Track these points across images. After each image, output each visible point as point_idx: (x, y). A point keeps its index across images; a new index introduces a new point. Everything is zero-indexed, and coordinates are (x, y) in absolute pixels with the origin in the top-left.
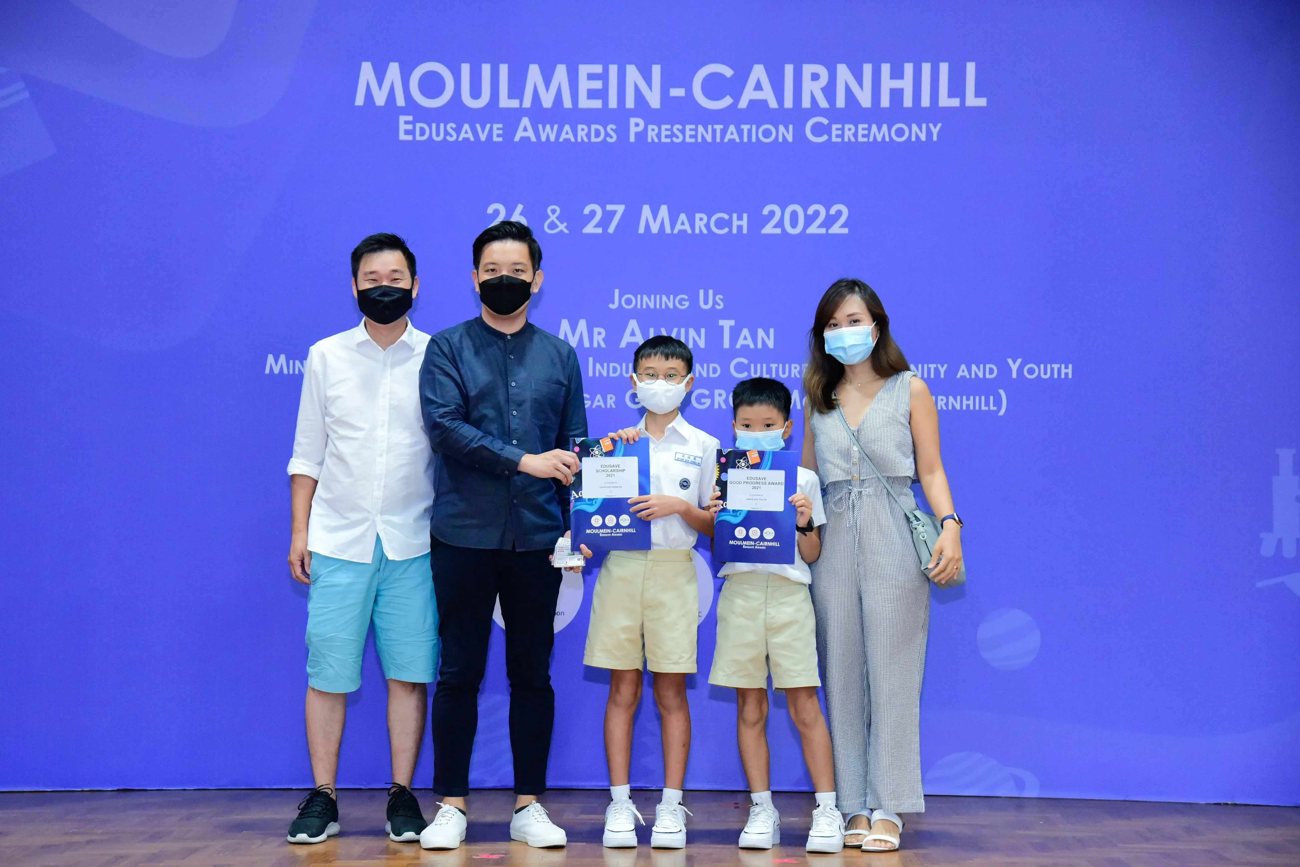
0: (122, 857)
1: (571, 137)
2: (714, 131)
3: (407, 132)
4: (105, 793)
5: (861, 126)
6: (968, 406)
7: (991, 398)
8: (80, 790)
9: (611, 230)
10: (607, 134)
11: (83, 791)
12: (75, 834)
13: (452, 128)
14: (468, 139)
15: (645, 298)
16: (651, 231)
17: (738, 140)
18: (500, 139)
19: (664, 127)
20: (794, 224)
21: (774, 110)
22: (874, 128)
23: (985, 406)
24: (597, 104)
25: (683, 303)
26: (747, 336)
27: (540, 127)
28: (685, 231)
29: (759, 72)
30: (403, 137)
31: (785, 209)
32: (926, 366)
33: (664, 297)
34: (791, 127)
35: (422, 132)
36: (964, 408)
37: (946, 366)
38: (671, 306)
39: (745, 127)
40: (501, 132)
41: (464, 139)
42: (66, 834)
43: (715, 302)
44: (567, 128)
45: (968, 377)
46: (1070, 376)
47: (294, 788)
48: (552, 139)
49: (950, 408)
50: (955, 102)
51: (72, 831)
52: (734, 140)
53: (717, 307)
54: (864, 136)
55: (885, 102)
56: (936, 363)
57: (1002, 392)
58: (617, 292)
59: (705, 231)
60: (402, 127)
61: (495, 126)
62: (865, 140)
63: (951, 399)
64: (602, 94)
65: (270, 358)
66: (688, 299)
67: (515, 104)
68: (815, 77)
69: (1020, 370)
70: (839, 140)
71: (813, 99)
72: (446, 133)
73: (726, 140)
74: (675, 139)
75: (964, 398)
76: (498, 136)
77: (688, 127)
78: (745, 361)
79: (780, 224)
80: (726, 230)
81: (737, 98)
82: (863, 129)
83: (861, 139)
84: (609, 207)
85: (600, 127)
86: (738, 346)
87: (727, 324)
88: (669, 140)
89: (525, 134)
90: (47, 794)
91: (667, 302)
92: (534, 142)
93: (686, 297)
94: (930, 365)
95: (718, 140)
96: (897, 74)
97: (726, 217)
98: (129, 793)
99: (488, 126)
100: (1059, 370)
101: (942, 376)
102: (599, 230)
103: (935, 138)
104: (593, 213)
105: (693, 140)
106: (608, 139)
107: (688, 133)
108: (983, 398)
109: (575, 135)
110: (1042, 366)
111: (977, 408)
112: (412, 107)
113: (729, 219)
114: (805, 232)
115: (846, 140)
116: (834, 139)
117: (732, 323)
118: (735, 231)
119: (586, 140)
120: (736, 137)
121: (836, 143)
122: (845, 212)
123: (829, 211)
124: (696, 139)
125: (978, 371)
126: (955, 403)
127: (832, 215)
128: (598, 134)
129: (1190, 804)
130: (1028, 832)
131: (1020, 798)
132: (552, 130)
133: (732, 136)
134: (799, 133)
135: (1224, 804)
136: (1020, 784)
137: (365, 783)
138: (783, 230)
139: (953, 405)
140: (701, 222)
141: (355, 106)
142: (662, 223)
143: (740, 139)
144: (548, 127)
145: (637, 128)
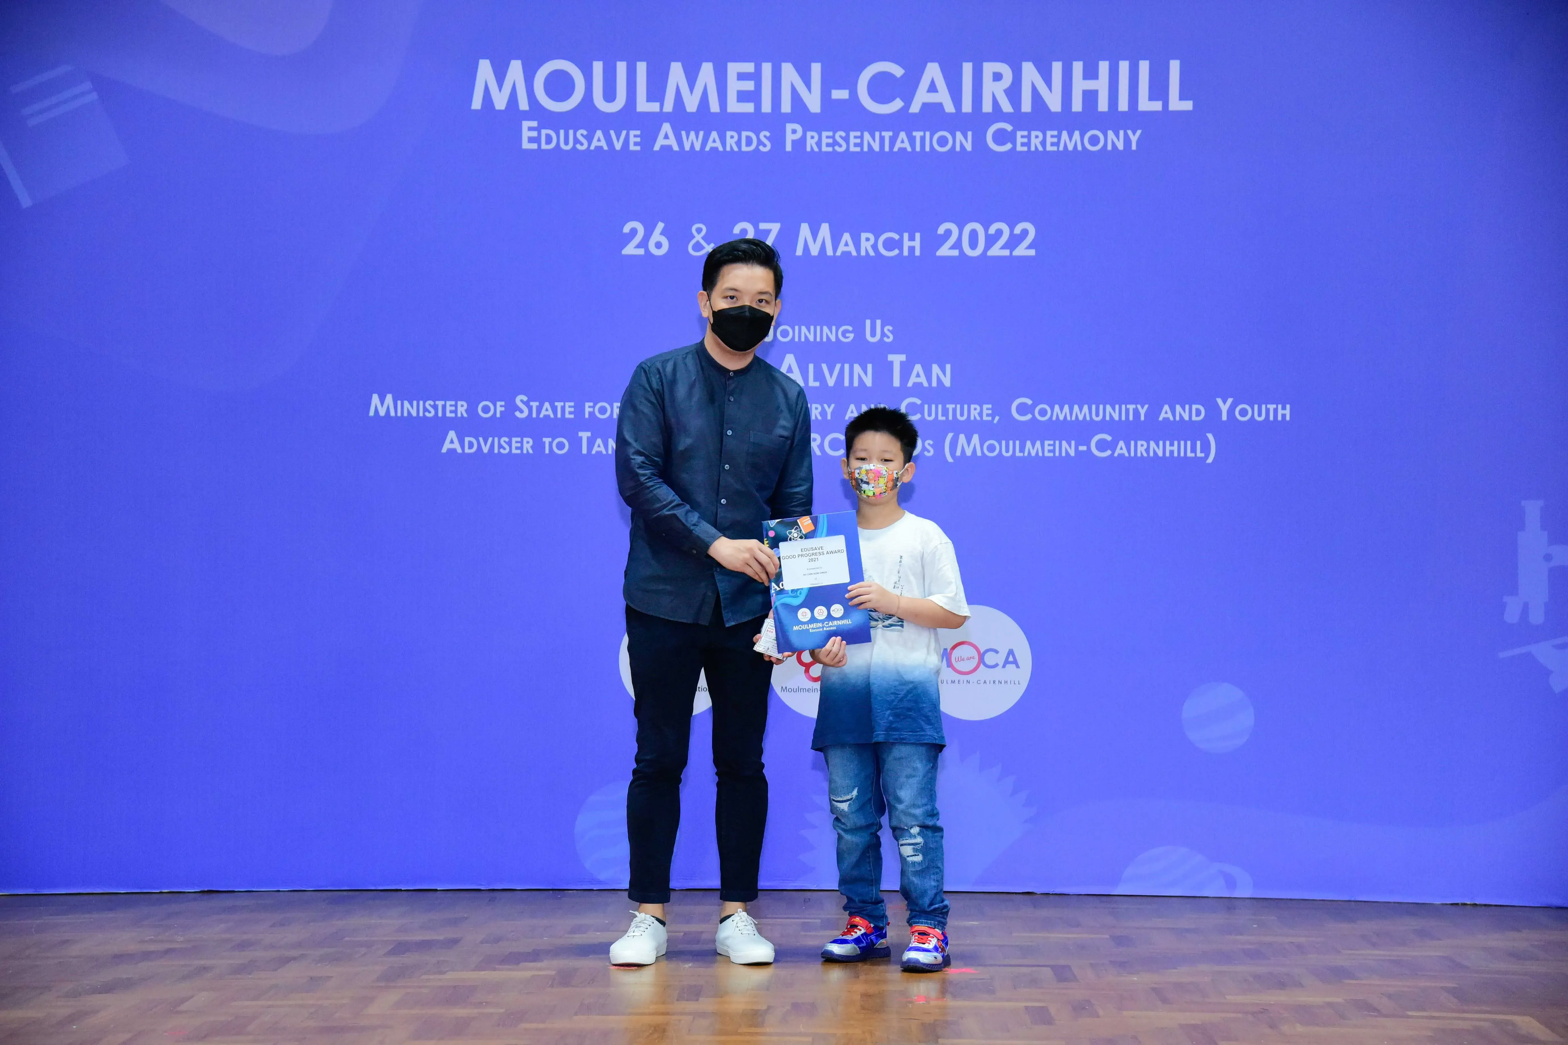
0: (205, 969)
1: (718, 145)
2: (882, 139)
3: (531, 140)
4: (186, 894)
5: (1049, 133)
6: (1172, 452)
7: (1198, 443)
8: (158, 891)
10: (760, 143)
11: (161, 893)
12: (151, 941)
13: (582, 135)
14: (601, 148)
15: (804, 329)
16: (810, 253)
17: (909, 149)
18: (638, 148)
19: (825, 134)
20: (973, 245)
21: (950, 114)
22: (1065, 135)
23: (1192, 452)
24: (749, 107)
25: (847, 335)
26: (920, 373)
27: (683, 133)
28: (849, 253)
29: (933, 71)
30: (526, 145)
31: (963, 228)
32: (1123, 407)
33: (825, 329)
34: (970, 134)
35: (549, 140)
36: (1168, 454)
37: (1146, 406)
38: (833, 339)
39: (918, 135)
40: (638, 140)
42: (142, 942)
43: (883, 334)
44: (714, 135)
45: (1171, 419)
46: (1288, 418)
47: (403, 889)
48: (698, 147)
49: (1151, 454)
50: (1157, 106)
51: (147, 938)
52: (905, 149)
53: (886, 339)
54: (1052, 144)
55: (1077, 106)
56: (1136, 404)
57: (1210, 436)
59: (872, 253)
60: (526, 134)
61: (632, 133)
63: (1152, 444)
64: (754, 97)
65: (375, 399)
66: (852, 330)
67: (654, 107)
68: (997, 77)
69: (1231, 411)
70: (1025, 149)
71: (995, 103)
72: (576, 141)
73: (896, 149)
74: (837, 148)
75: (1168, 443)
76: (636, 144)
77: (852, 134)
78: (919, 402)
79: (958, 245)
80: (896, 252)
81: (908, 102)
82: (1052, 136)
83: (1049, 148)
84: (763, 226)
85: (751, 134)
86: (910, 384)
87: (897, 359)
88: (830, 149)
89: (666, 142)
90: (121, 896)
91: (829, 334)
92: (676, 152)
93: (850, 328)
94: (1128, 406)
95: (887, 149)
96: (1091, 73)
97: (896, 237)
98: (214, 895)
99: (624, 133)
100: (1276, 410)
101: (1142, 418)
103: (1134, 147)
105: (858, 149)
106: (761, 148)
107: (852, 141)
108: (1189, 443)
109: (724, 143)
110: (1256, 407)
111: (1182, 454)
112: (536, 110)
113: (899, 239)
114: (986, 253)
115: (1033, 149)
116: (1019, 148)
117: (903, 357)
118: (906, 253)
119: (736, 149)
120: (907, 145)
121: (1021, 152)
122: (1032, 230)
123: (1014, 230)
124: (862, 148)
125: (1183, 413)
126: (1157, 449)
127: (1016, 235)
128: (749, 142)
129: (1424, 903)
130: (1239, 937)
131: (1231, 898)
132: (697, 137)
133: (902, 144)
134: (979, 141)
135: (1462, 904)
136: (1231, 882)
137: (483, 884)
138: (962, 252)
139: (1154, 451)
140: (867, 242)
141: (471, 110)
142: (823, 244)
143: (911, 147)
144: (692, 134)
145: (794, 135)
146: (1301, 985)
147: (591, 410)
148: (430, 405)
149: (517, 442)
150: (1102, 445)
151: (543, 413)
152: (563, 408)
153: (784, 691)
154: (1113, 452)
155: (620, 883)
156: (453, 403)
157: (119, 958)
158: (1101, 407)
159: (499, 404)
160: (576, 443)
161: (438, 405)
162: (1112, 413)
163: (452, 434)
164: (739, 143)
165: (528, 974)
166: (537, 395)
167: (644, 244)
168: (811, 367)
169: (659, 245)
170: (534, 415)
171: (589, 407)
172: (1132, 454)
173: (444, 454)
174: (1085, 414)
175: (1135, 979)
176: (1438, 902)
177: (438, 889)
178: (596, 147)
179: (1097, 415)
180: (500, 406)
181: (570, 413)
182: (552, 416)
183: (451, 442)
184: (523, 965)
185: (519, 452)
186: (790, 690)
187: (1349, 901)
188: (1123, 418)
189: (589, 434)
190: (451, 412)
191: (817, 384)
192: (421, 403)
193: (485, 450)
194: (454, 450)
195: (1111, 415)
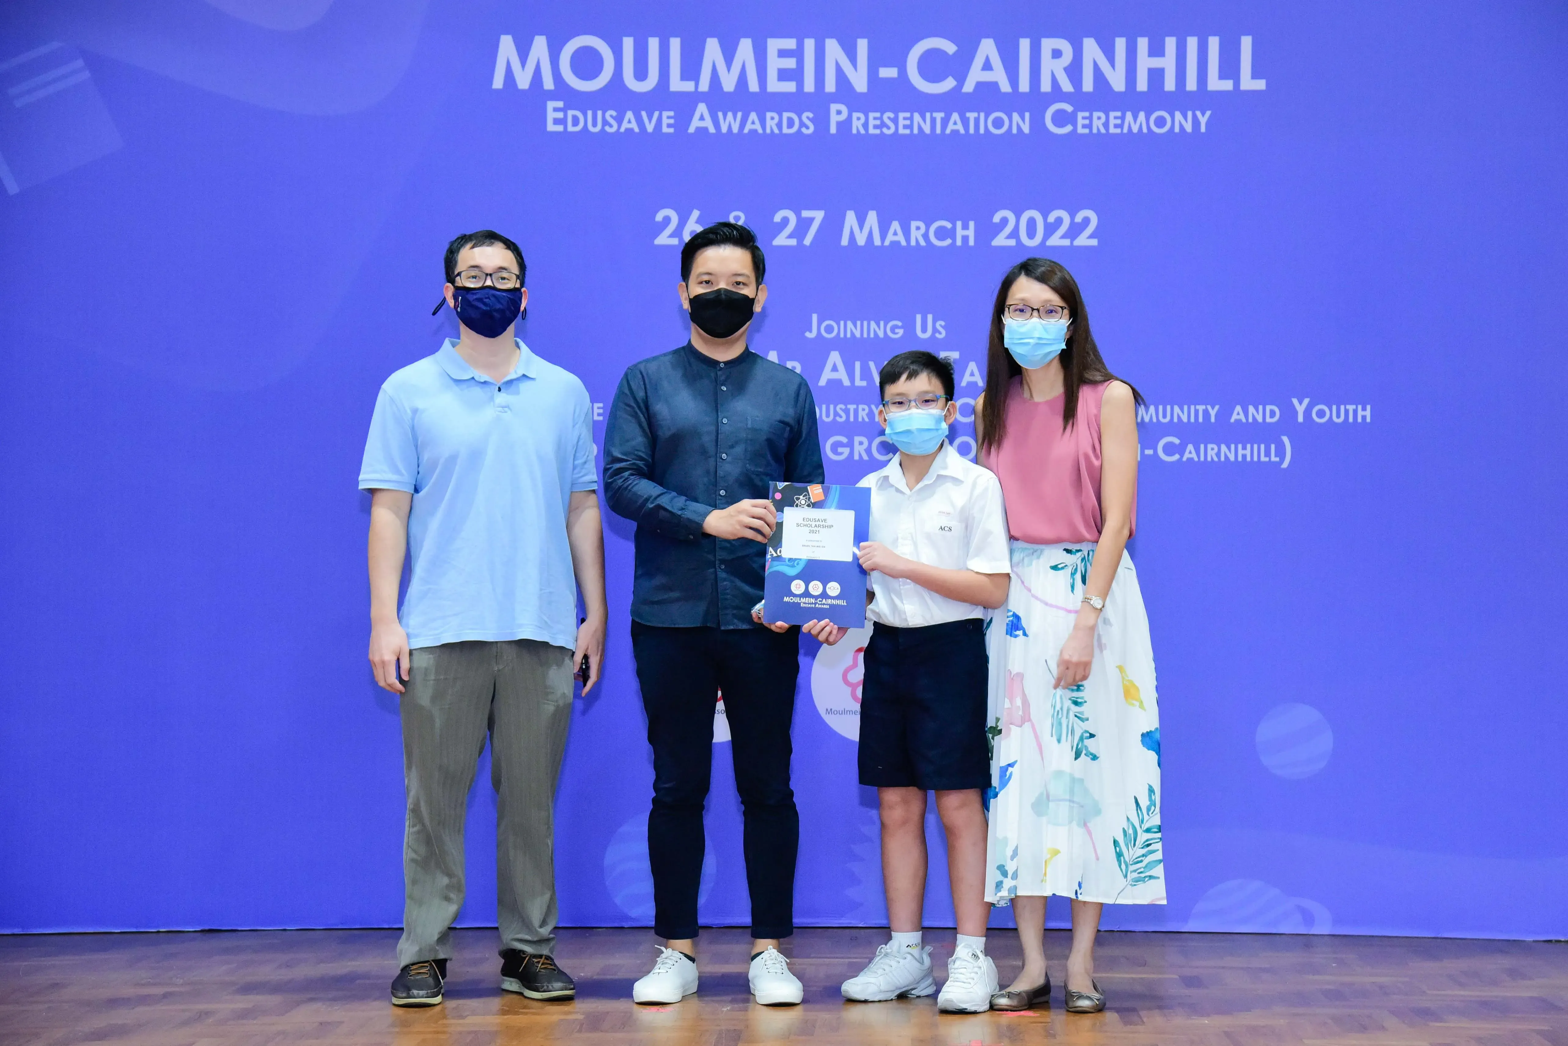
0: (206, 1014)
1: (758, 127)
2: (933, 120)
3: (556, 121)
4: (186, 934)
5: (1112, 114)
6: (1244, 456)
7: (1273, 447)
8: (156, 931)
9: (808, 241)
10: (802, 124)
11: (158, 932)
12: (149, 984)
13: (611, 116)
14: (632, 130)
15: (850, 324)
16: (856, 243)
17: (962, 131)
18: (671, 130)
19: (872, 115)
20: (1031, 234)
21: (1006, 94)
22: (1129, 116)
23: (1265, 456)
24: (790, 87)
25: (897, 330)
26: (974, 371)
27: (720, 114)
28: (898, 243)
29: (988, 48)
30: (551, 127)
31: (1020, 216)
32: (1192, 407)
33: (873, 324)
34: (1027, 115)
35: (576, 121)
36: (1240, 459)
37: (1217, 407)
38: (881, 334)
39: (972, 116)
40: (672, 121)
41: (627, 130)
42: (138, 985)
43: (935, 330)
44: (753, 116)
45: (1244, 420)
46: (1368, 420)
48: (735, 129)
49: (1223, 459)
50: (1227, 85)
51: (144, 981)
52: (958, 131)
53: (937, 335)
54: (1116, 126)
55: (1142, 85)
56: (1206, 404)
57: (1285, 439)
58: (815, 317)
59: (923, 243)
60: (551, 115)
61: (665, 114)
62: (1118, 131)
63: (1224, 448)
64: (796, 75)
66: (901, 326)
67: (688, 86)
68: (1057, 54)
69: (1308, 412)
70: (1086, 131)
71: (1055, 81)
72: (605, 123)
73: (948, 131)
74: (885, 130)
75: (1240, 446)
76: (669, 126)
77: (901, 115)
79: (1014, 234)
80: (949, 242)
81: (961, 80)
82: (1116, 118)
83: (1112, 130)
84: (806, 214)
85: (793, 115)
86: (964, 383)
88: (878, 131)
89: (702, 124)
90: (116, 936)
91: (877, 329)
92: (713, 134)
93: (900, 324)
94: (1198, 407)
95: (938, 131)
96: (1156, 50)
97: (949, 225)
98: (215, 934)
99: (656, 114)
100: (1355, 412)
101: (1213, 420)
102: (793, 242)
103: (1203, 129)
104: (785, 221)
105: (908, 132)
106: (804, 130)
107: (902, 122)
108: (1262, 446)
109: (763, 125)
110: (1334, 408)
111: (1255, 459)
112: (562, 90)
113: (952, 227)
114: (1045, 243)
115: (1095, 131)
116: (1080, 130)
117: (956, 355)
118: (959, 242)
119: (776, 131)
121: (1082, 135)
122: (1094, 220)
123: (1074, 218)
124: (912, 130)
125: (1256, 414)
126: (1228, 453)
127: (1078, 224)
128: (791, 123)
129: (1514, 941)
130: (1317, 977)
131: (1310, 935)
132: (735, 119)
133: (955, 126)
134: (1037, 123)
135: (1556, 941)
136: (1308, 918)
138: (1019, 241)
139: (1226, 456)
140: (918, 232)
141: (492, 90)
142: (870, 234)
143: (965, 129)
144: (730, 115)
145: (839, 116)
146: (1383, 1028)
150: (1169, 449)
153: (829, 713)
154: (1182, 456)
157: (113, 1003)
158: (1169, 407)
162: (1181, 414)
165: (554, 1018)
167: (677, 233)
168: (858, 365)
172: (1202, 459)
174: (1151, 415)
175: (1206, 1021)
176: (1530, 939)
179: (1164, 416)
186: (835, 713)
187: (1435, 938)
188: (1192, 420)
191: (864, 383)
195: (1179, 417)
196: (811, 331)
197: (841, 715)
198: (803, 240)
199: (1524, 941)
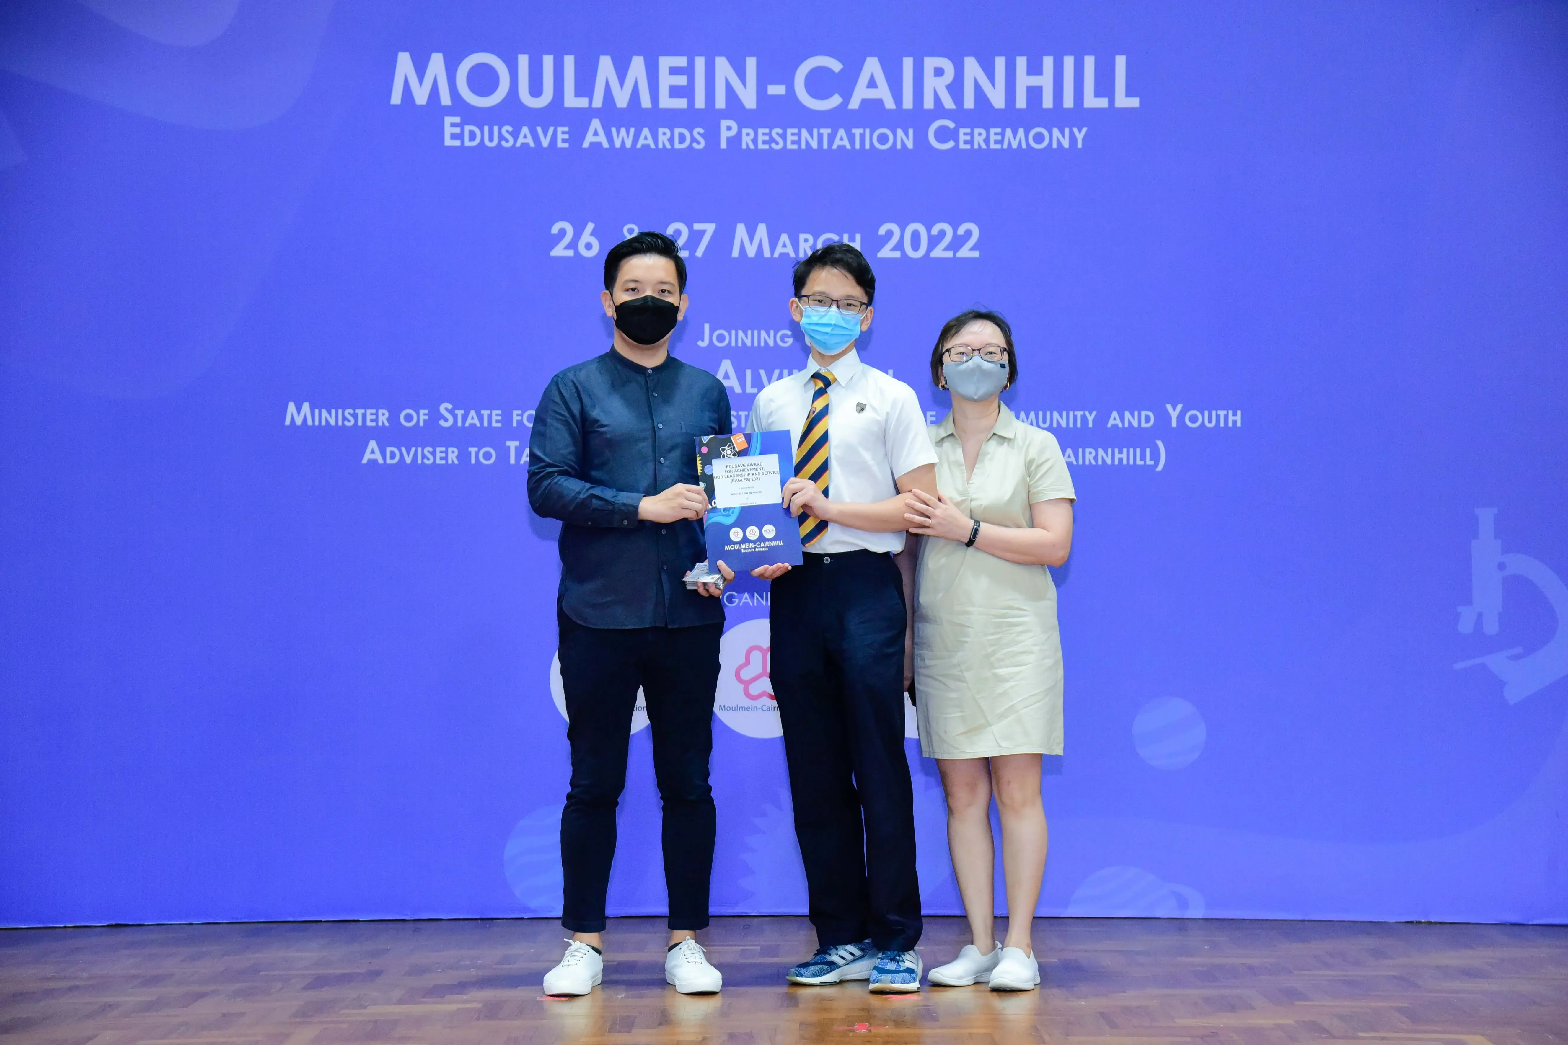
0: (110, 1006)
1: (650, 142)
2: (820, 136)
3: (454, 136)
4: (93, 929)
6: (1121, 460)
7: (1148, 451)
8: (62, 926)
9: (699, 253)
10: (693, 140)
11: (65, 927)
12: (54, 978)
13: (507, 131)
14: (527, 144)
15: (741, 334)
16: (746, 254)
17: (848, 147)
18: (566, 145)
19: (761, 131)
20: (916, 246)
21: (890, 111)
22: (1009, 132)
23: (1141, 460)
24: (681, 103)
25: (786, 339)
27: (614, 130)
28: (787, 254)
29: (872, 66)
30: (448, 142)
31: (905, 229)
32: (1071, 413)
33: (763, 333)
34: (911, 131)
35: (472, 136)
36: (1116, 462)
37: (1094, 413)
38: (771, 343)
39: (857, 132)
40: (566, 136)
42: (44, 979)
44: (646, 131)
45: (1120, 425)
46: (1239, 424)
47: (323, 920)
48: (628, 145)
49: (1100, 462)
50: (1103, 103)
51: (49, 975)
52: (844, 146)
54: (996, 142)
55: (1021, 102)
56: (1085, 411)
57: (1160, 443)
58: (707, 327)
60: (448, 130)
61: (560, 129)
62: (998, 146)
63: (1101, 452)
64: (686, 92)
65: (291, 407)
66: (791, 335)
67: (583, 103)
68: (939, 72)
69: (1181, 417)
70: (968, 147)
71: (937, 99)
72: (501, 138)
73: (835, 147)
74: (774, 146)
75: (1116, 450)
76: (564, 141)
77: (790, 131)
79: (899, 246)
81: (847, 97)
82: (996, 134)
83: (993, 146)
84: (697, 226)
85: (684, 131)
88: (766, 147)
89: (596, 139)
91: (767, 338)
92: (606, 149)
94: (1076, 413)
95: (825, 146)
96: (1035, 69)
98: (121, 929)
99: (551, 129)
100: (1226, 417)
101: (1091, 425)
103: (1080, 145)
104: (678, 233)
105: (795, 147)
106: (695, 145)
107: (790, 138)
108: (1138, 450)
109: (655, 140)
110: (1206, 413)
111: (1131, 462)
112: (459, 106)
114: (929, 255)
115: (976, 146)
116: (962, 146)
119: (668, 146)
120: (846, 143)
121: (964, 151)
122: (976, 231)
123: (957, 229)
124: (800, 146)
125: (1132, 419)
126: (1106, 457)
127: (961, 236)
128: (682, 139)
129: (1378, 922)
130: (1191, 959)
131: (1183, 919)
132: (628, 134)
133: (842, 141)
134: (921, 139)
135: (1417, 922)
136: (1183, 903)
137: (409, 913)
138: (903, 253)
139: (1103, 459)
140: (806, 243)
141: (390, 105)
142: (760, 245)
143: (850, 145)
144: (623, 131)
145: (729, 132)
146: (1252, 1008)
147: (519, 418)
148: (349, 414)
149: (441, 452)
151: (469, 422)
152: (490, 416)
153: (722, 710)
155: (551, 912)
156: (374, 411)
157: (19, 997)
158: (1048, 413)
159: (422, 412)
160: (503, 453)
161: (357, 415)
162: (1060, 419)
163: (373, 444)
164: (671, 140)
165: (454, 1007)
166: (462, 403)
167: (573, 245)
168: (749, 373)
169: (589, 246)
170: (460, 424)
171: (518, 415)
172: (1081, 462)
173: (364, 465)
175: (1084, 1003)
177: (360, 920)
178: (523, 144)
180: (424, 414)
181: (497, 421)
182: (478, 425)
183: (372, 452)
184: (449, 997)
185: (443, 462)
186: (728, 709)
187: (1304, 921)
188: (1071, 425)
189: (517, 443)
190: (372, 421)
192: (340, 411)
193: (408, 460)
194: (376, 461)
195: (1058, 422)
196: (703, 340)
197: (734, 711)
198: (695, 251)
199: (1387, 922)
